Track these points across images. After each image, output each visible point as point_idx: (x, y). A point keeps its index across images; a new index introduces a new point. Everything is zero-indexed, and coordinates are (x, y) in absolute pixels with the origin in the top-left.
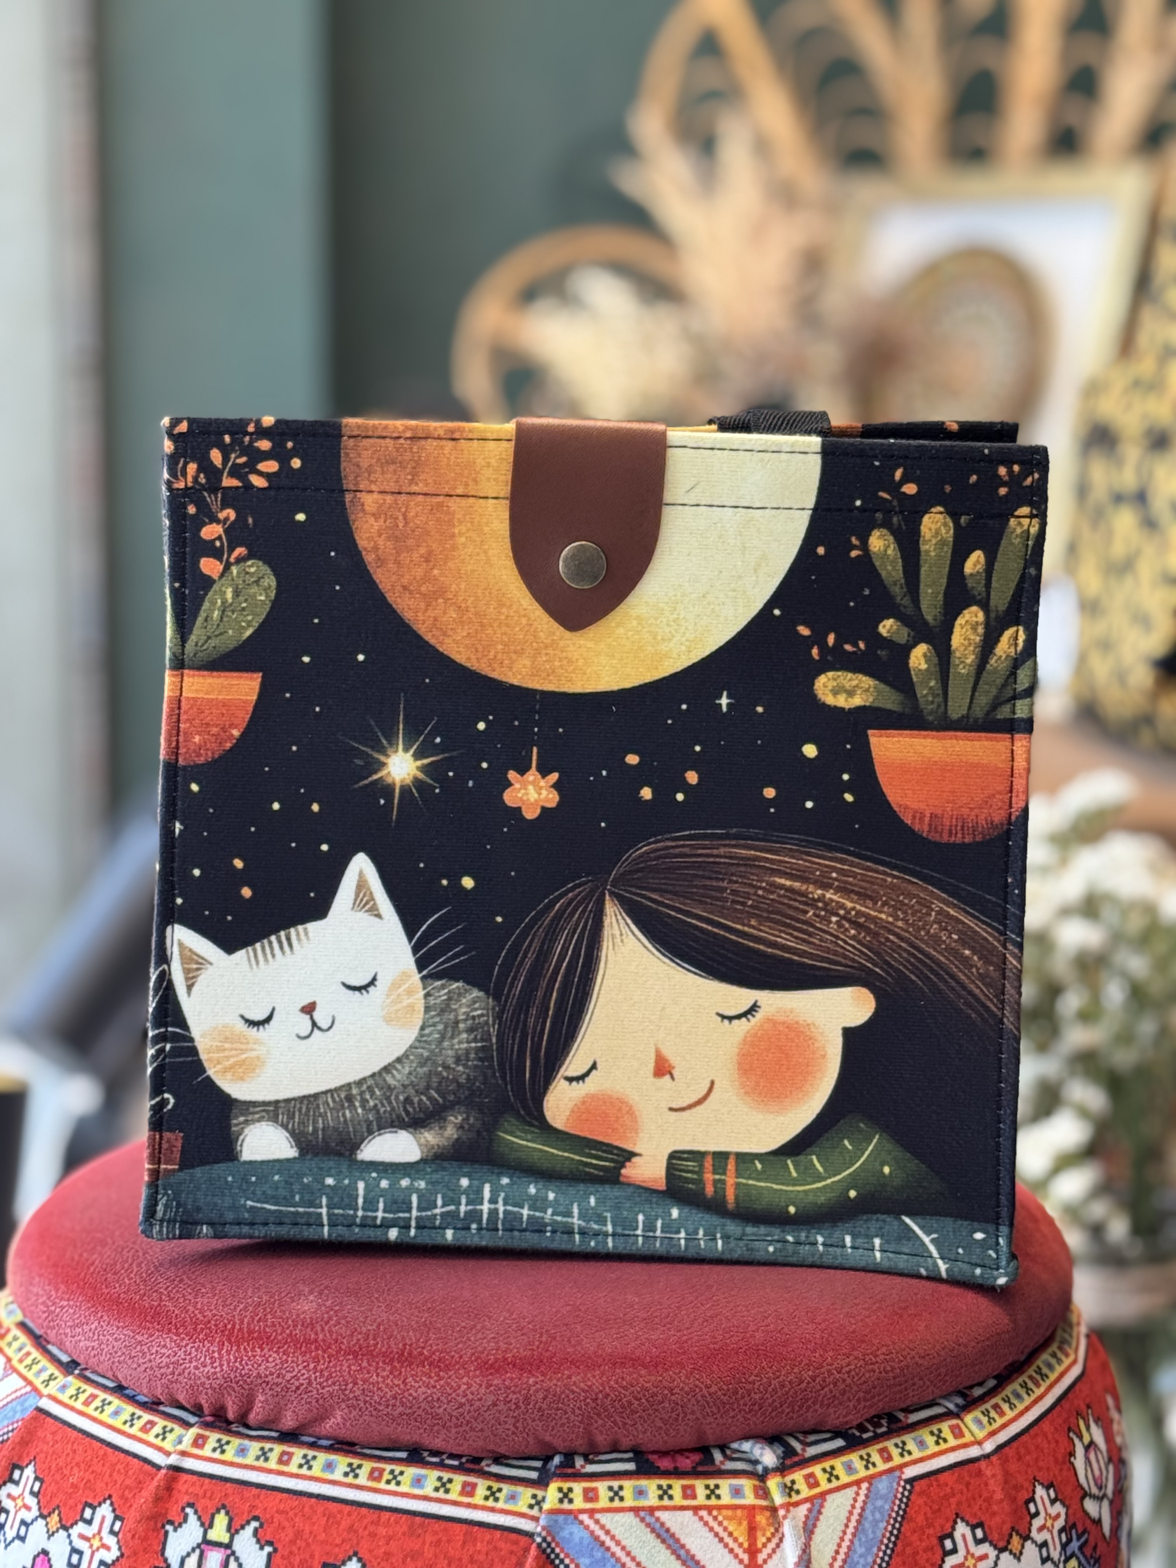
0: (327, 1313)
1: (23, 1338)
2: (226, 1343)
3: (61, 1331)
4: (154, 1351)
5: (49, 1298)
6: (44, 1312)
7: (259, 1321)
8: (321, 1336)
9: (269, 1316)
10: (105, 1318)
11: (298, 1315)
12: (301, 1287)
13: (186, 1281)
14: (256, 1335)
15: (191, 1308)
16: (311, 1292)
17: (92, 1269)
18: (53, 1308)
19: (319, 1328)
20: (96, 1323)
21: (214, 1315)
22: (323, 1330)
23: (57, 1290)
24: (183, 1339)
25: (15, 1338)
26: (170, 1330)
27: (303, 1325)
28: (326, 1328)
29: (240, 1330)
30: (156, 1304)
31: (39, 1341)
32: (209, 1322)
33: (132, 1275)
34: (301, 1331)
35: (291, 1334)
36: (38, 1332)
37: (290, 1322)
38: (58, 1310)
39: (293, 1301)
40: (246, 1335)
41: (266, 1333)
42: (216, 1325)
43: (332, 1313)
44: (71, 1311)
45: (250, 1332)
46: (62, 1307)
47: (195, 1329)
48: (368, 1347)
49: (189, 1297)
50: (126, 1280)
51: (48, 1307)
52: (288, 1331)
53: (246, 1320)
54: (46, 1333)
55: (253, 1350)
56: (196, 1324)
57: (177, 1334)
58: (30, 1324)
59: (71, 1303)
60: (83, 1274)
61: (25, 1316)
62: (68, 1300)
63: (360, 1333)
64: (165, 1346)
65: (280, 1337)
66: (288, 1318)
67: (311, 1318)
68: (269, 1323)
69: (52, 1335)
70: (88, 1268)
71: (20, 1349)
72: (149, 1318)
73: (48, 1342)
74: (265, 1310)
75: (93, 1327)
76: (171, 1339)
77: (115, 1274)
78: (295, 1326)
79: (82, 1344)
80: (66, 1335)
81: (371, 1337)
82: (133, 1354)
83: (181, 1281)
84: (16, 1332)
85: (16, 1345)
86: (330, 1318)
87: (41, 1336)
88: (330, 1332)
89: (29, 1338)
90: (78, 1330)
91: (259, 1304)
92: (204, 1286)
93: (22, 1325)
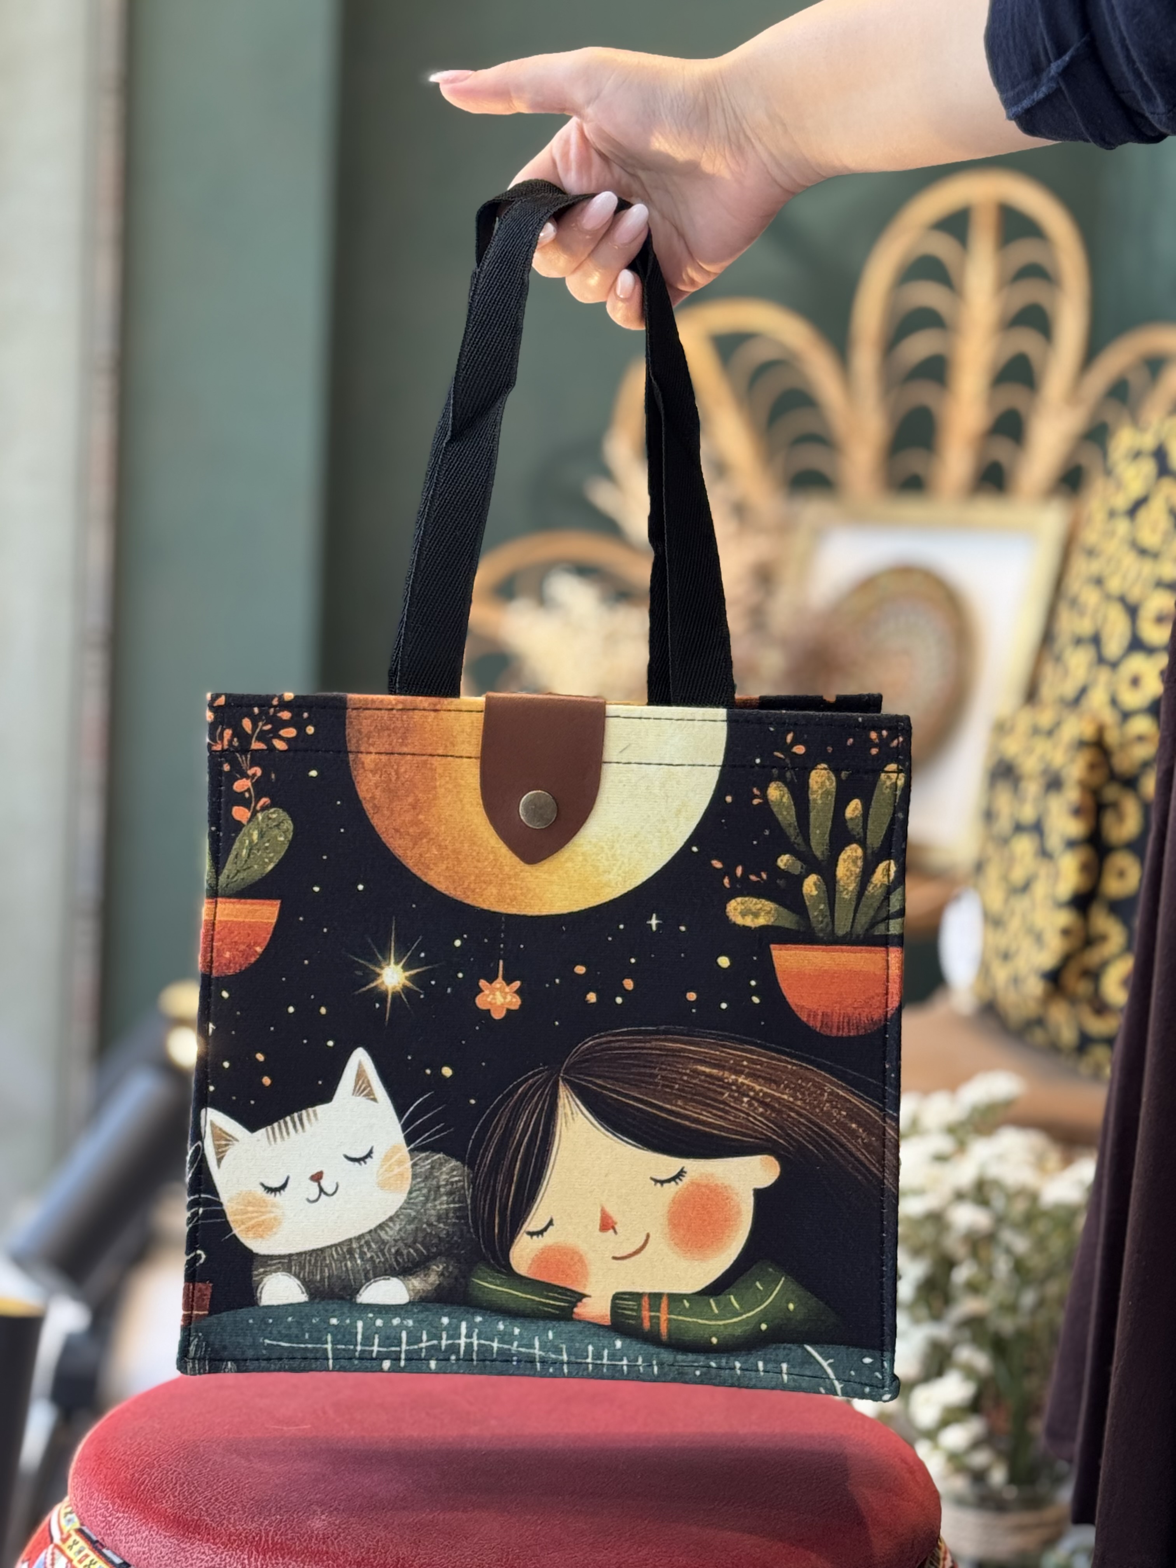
0: (337, 1530)
1: (82, 1543)
2: (254, 1553)
3: (117, 1538)
4: (195, 1557)
5: (107, 1511)
6: (104, 1521)
7: (281, 1535)
8: (331, 1549)
9: (289, 1531)
10: (155, 1528)
11: (313, 1532)
12: (315, 1507)
13: (221, 1499)
14: (278, 1546)
15: (225, 1522)
16: (322, 1513)
17: (142, 1487)
18: (110, 1519)
19: (330, 1543)
20: (147, 1532)
21: (244, 1529)
22: (333, 1543)
23: (114, 1504)
24: (219, 1547)
25: (75, 1543)
26: (208, 1540)
27: (316, 1539)
28: (335, 1543)
29: (267, 1541)
30: (196, 1518)
31: (96, 1546)
32: (240, 1534)
33: (176, 1494)
34: (315, 1544)
35: (307, 1548)
36: (94, 1538)
37: (306, 1536)
38: (114, 1520)
39: (308, 1520)
40: (271, 1546)
41: (286, 1545)
42: (246, 1537)
43: (340, 1530)
44: (126, 1521)
45: (274, 1544)
46: (118, 1518)
47: (229, 1540)
48: (369, 1559)
49: (224, 1513)
50: (171, 1497)
51: (105, 1517)
52: (305, 1544)
53: (271, 1534)
54: (103, 1539)
55: (276, 1559)
56: (230, 1535)
57: (214, 1544)
58: (87, 1531)
59: (126, 1515)
60: (135, 1491)
61: (82, 1524)
62: (124, 1512)
63: (363, 1548)
64: (204, 1553)
65: (297, 1549)
66: (304, 1534)
67: (323, 1534)
68: (289, 1537)
69: (108, 1541)
70: (140, 1487)
71: (80, 1552)
72: (191, 1529)
73: (103, 1546)
74: (285, 1525)
75: (144, 1535)
76: (210, 1547)
77: (162, 1491)
78: (310, 1540)
79: (134, 1549)
80: (121, 1541)
81: (372, 1551)
82: (178, 1559)
83: (217, 1500)
84: (75, 1537)
85: (76, 1548)
86: (339, 1535)
87: (97, 1541)
88: (339, 1545)
89: (86, 1542)
90: (131, 1538)
91: (281, 1521)
92: (235, 1504)
93: (80, 1531)
